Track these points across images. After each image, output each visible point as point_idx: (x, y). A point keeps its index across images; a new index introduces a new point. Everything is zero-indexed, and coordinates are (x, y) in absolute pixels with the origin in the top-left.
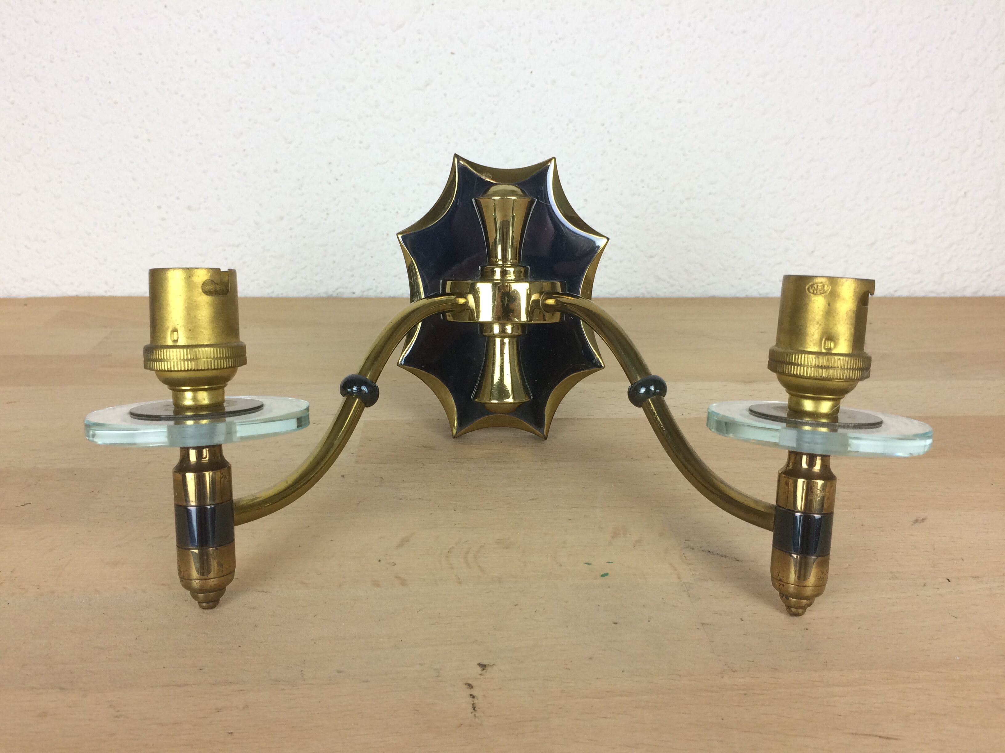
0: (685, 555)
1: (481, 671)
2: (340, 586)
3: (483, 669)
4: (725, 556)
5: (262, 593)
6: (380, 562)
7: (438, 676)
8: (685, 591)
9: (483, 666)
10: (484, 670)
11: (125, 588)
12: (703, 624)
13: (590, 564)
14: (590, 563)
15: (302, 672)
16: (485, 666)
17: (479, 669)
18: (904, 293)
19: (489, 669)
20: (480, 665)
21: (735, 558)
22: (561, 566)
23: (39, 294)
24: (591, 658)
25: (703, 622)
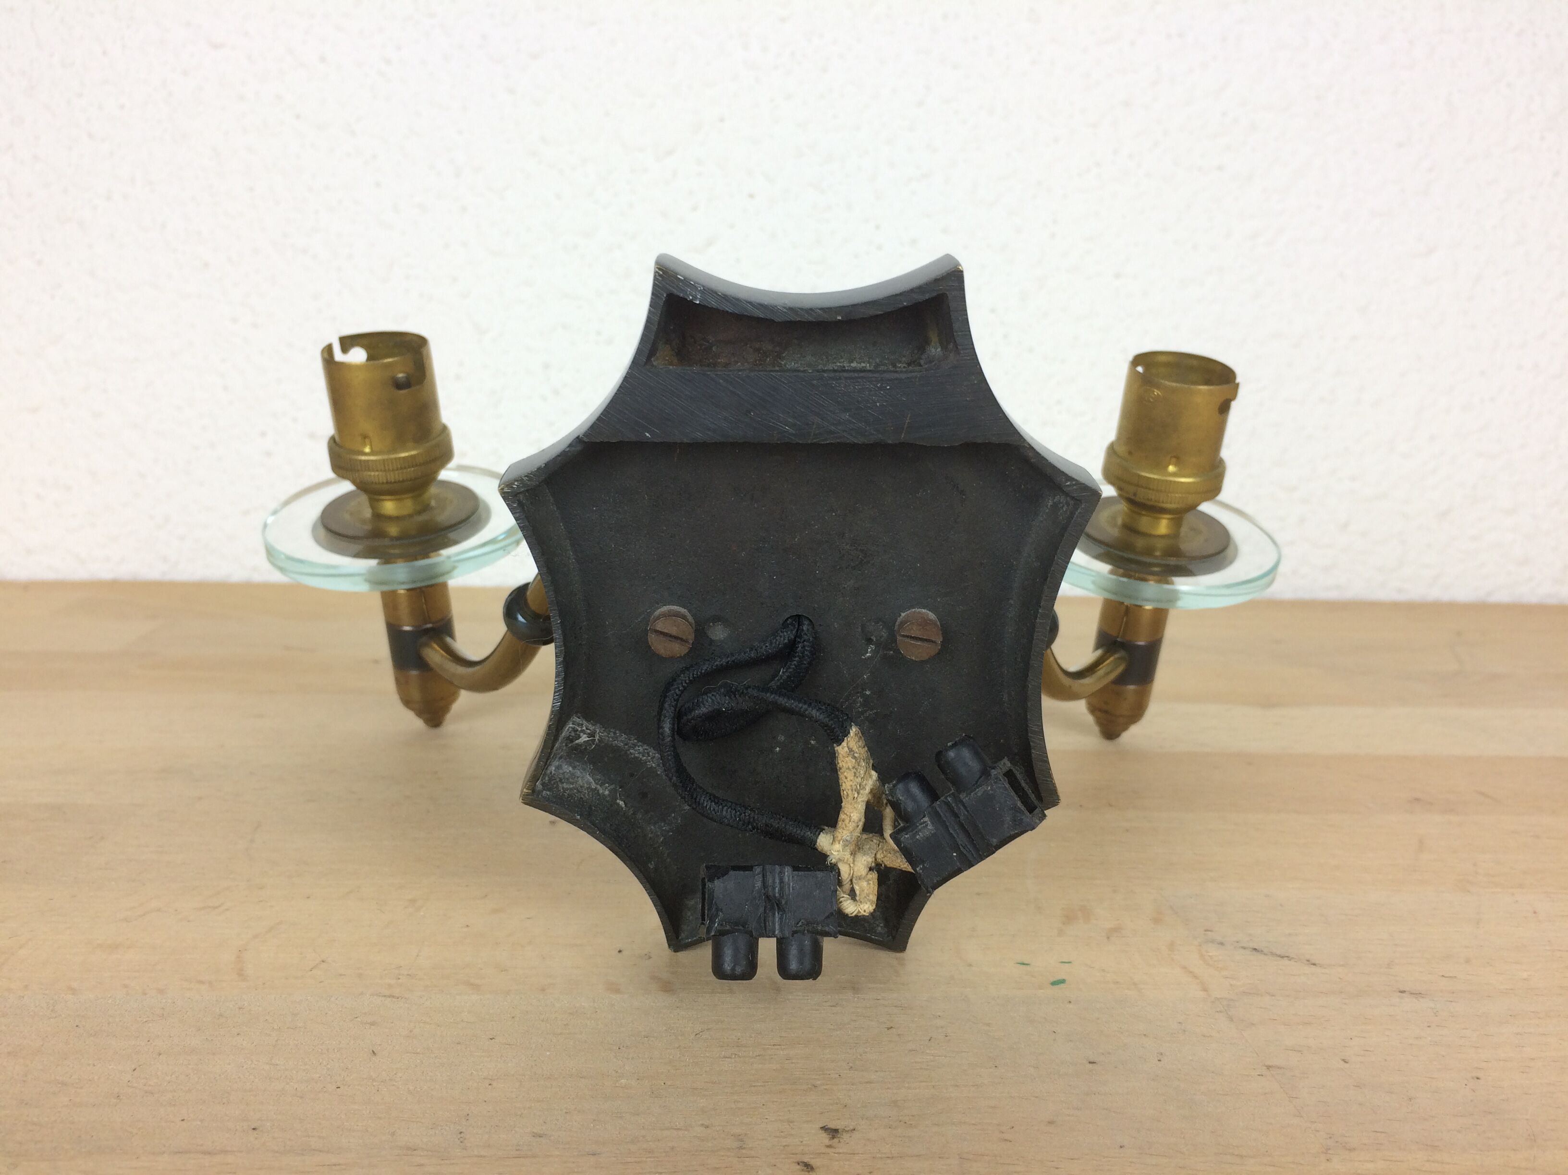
0: (1210, 954)
1: (830, 1140)
2: (543, 990)
3: (833, 1138)
4: (1287, 957)
5: (389, 999)
6: (621, 953)
7: (741, 1148)
8: (1221, 1012)
9: (833, 1133)
10: (835, 1139)
11: (126, 986)
12: (1269, 1067)
13: (1027, 964)
14: (1027, 962)
15: (462, 1134)
16: (836, 1131)
17: (825, 1138)
18: (1503, 597)
19: (845, 1136)
20: (825, 1129)
21: (1308, 961)
22: (970, 965)
23: (50, 576)
24: (1051, 1123)
25: (1268, 1063)
